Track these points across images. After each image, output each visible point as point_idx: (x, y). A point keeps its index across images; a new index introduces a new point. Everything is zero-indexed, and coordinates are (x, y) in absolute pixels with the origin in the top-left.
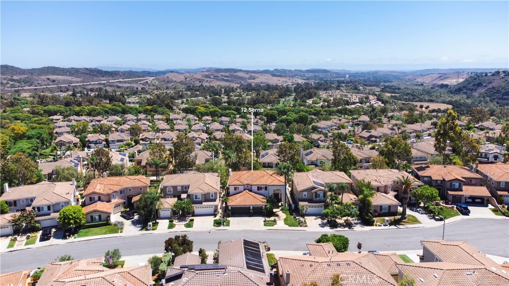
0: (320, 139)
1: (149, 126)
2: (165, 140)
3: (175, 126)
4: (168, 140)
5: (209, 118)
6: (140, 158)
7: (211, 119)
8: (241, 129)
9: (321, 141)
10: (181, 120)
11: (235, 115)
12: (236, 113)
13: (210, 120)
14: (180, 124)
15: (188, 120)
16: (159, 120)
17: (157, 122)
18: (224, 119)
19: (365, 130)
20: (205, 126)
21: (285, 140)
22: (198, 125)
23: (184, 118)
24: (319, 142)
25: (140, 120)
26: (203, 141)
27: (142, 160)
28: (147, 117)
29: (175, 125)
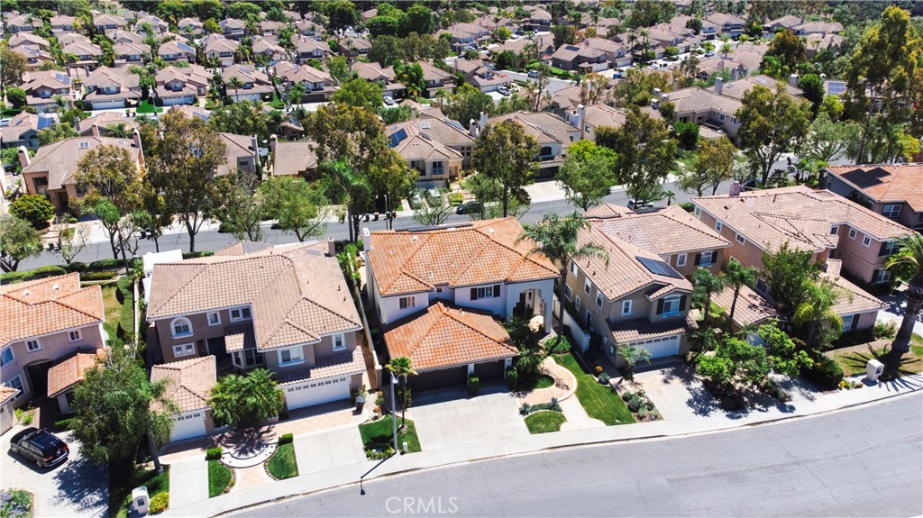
0: (477, 72)
1: (42, 47)
2: (99, 91)
3: (114, 47)
4: (108, 92)
5: (195, 21)
6: (39, 169)
7: (201, 24)
8: (282, 50)
9: (480, 76)
10: (124, 27)
11: (256, 12)
12: (259, 8)
13: (198, 27)
14: (124, 39)
15: (145, 29)
16: (65, 29)
17: (63, 37)
18: (231, 23)
19: (565, 45)
20: (191, 43)
21: (399, 78)
22: (175, 43)
23: (132, 22)
24: (476, 77)
25: (15, 30)
26: (202, 90)
27: (47, 172)
28: (31, 21)
29: (112, 43)
